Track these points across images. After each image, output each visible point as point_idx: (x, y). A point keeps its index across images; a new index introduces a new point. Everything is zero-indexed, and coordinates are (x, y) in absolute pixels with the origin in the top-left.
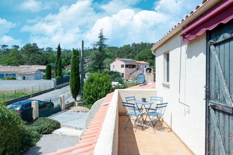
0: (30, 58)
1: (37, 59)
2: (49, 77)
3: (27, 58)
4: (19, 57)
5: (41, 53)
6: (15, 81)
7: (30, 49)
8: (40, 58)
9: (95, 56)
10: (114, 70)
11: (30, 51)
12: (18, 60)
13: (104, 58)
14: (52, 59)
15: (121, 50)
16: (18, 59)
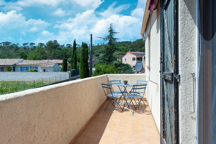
0: (51, 54)
1: (57, 54)
2: (65, 69)
3: (49, 53)
4: (43, 53)
5: (61, 49)
6: (36, 73)
7: (52, 46)
8: (60, 54)
9: (105, 49)
10: (125, 63)
11: (52, 47)
12: (42, 56)
13: (114, 51)
14: (70, 54)
15: (134, 44)
16: (42, 54)
